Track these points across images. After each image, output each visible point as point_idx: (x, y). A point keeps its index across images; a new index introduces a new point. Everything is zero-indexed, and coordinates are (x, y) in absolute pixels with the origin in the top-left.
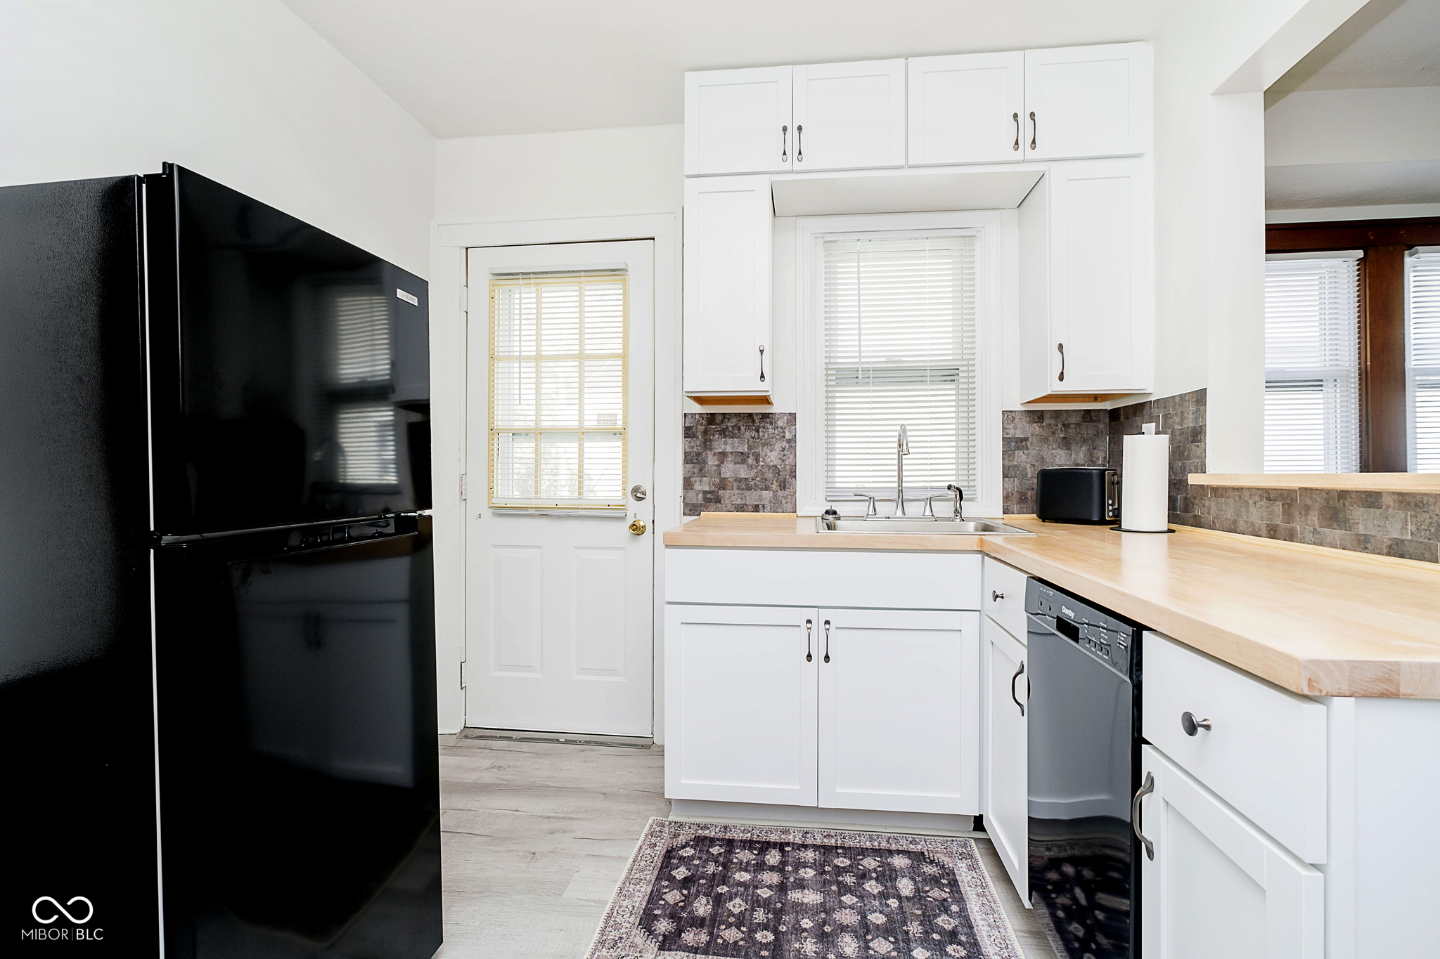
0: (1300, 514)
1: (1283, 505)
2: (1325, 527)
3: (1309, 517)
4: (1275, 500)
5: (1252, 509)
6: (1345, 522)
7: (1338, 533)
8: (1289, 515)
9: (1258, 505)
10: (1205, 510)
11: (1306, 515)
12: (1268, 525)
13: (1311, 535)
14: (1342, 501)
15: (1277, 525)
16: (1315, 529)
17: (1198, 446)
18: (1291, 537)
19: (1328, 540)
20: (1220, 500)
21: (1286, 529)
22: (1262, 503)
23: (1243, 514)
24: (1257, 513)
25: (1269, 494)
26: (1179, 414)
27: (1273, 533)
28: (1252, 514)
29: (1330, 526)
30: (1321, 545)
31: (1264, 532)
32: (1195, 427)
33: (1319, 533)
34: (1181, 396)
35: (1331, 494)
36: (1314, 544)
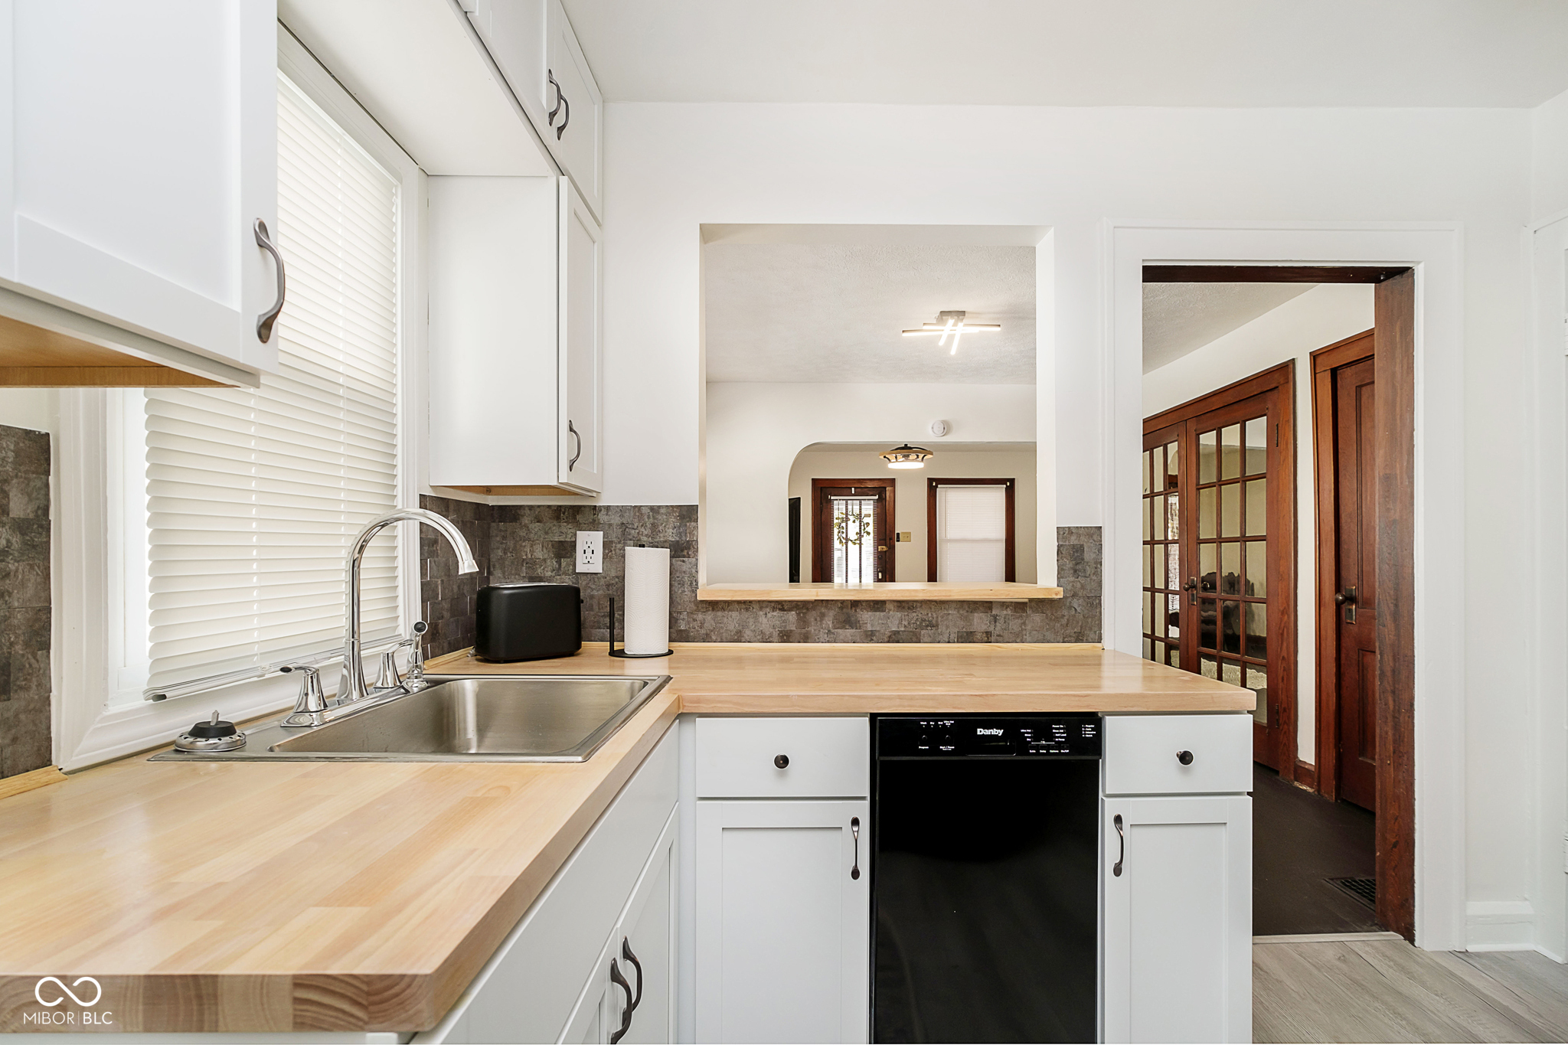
0: (816, 620)
1: (798, 614)
2: (838, 628)
3: (824, 622)
4: (790, 610)
5: (763, 620)
6: (856, 623)
7: (849, 632)
8: (804, 622)
9: (769, 615)
10: (696, 625)
11: (821, 621)
12: (781, 632)
13: (826, 636)
14: (854, 609)
15: (791, 631)
16: (829, 631)
17: (684, 561)
18: (806, 639)
19: (841, 637)
20: (720, 614)
21: (801, 634)
22: (775, 614)
23: (751, 624)
24: (768, 621)
25: (783, 605)
26: (649, 526)
27: (786, 637)
28: (761, 624)
29: (843, 627)
30: (835, 642)
31: (776, 639)
32: (678, 541)
33: (833, 633)
34: (652, 508)
35: (845, 604)
36: (828, 642)
